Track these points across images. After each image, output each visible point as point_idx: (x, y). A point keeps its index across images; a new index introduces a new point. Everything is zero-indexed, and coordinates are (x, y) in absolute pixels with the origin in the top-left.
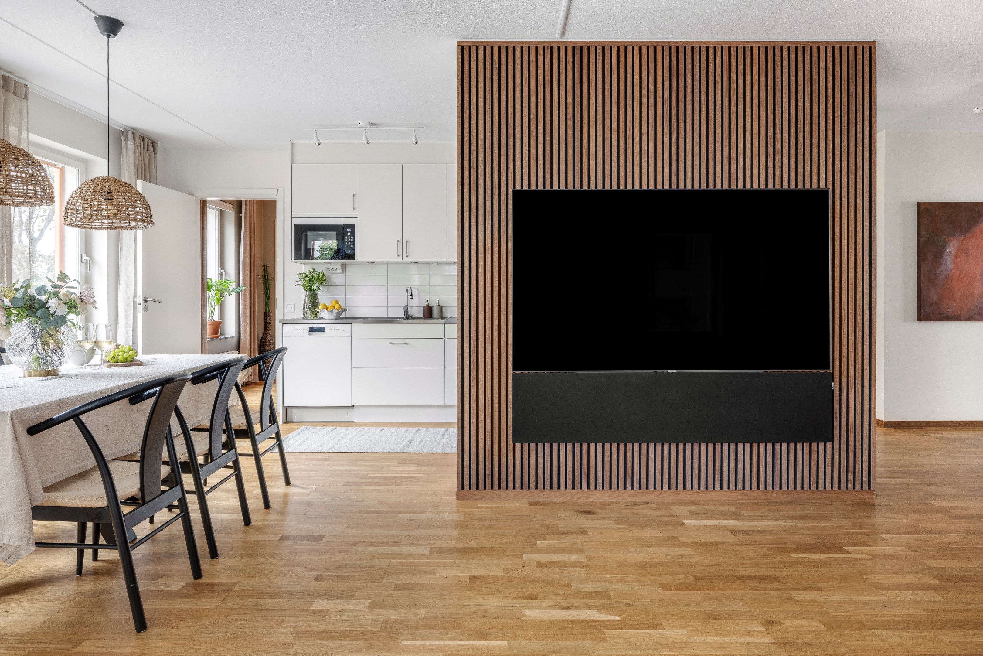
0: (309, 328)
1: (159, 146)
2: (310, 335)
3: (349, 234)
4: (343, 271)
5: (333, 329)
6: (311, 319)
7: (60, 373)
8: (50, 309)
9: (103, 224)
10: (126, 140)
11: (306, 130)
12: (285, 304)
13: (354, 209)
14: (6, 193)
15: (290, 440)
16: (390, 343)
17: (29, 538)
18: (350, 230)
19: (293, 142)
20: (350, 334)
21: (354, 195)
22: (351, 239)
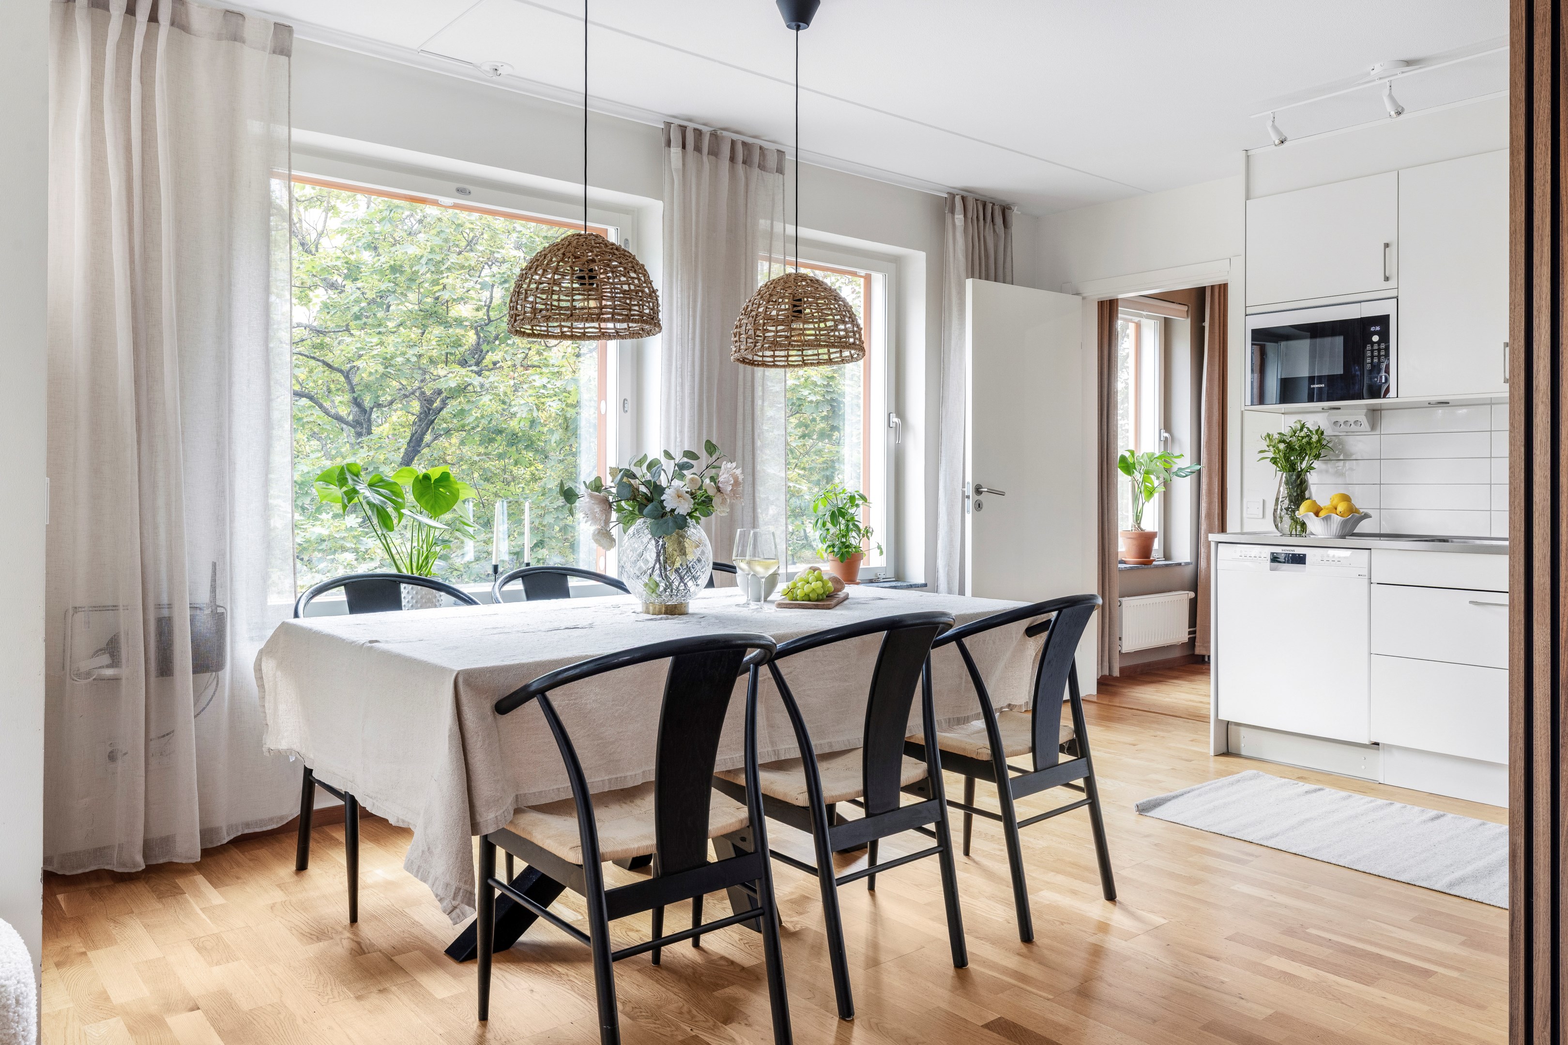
0: (1272, 554)
1: (1015, 215)
2: (1272, 569)
3: (1376, 338)
4: (1373, 427)
5: (1325, 559)
6: (1291, 535)
7: (690, 611)
8: (665, 504)
9: (805, 358)
10: (952, 211)
11: (1252, 117)
12: (1245, 500)
13: (1387, 279)
14: (571, 318)
15: (1200, 795)
16: (1471, 602)
17: (458, 889)
18: (1378, 328)
19: (1250, 153)
20: (1365, 572)
21: (1387, 245)
22: (1379, 350)
